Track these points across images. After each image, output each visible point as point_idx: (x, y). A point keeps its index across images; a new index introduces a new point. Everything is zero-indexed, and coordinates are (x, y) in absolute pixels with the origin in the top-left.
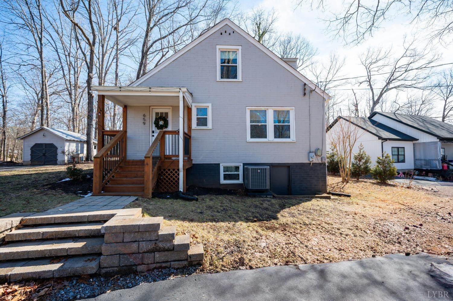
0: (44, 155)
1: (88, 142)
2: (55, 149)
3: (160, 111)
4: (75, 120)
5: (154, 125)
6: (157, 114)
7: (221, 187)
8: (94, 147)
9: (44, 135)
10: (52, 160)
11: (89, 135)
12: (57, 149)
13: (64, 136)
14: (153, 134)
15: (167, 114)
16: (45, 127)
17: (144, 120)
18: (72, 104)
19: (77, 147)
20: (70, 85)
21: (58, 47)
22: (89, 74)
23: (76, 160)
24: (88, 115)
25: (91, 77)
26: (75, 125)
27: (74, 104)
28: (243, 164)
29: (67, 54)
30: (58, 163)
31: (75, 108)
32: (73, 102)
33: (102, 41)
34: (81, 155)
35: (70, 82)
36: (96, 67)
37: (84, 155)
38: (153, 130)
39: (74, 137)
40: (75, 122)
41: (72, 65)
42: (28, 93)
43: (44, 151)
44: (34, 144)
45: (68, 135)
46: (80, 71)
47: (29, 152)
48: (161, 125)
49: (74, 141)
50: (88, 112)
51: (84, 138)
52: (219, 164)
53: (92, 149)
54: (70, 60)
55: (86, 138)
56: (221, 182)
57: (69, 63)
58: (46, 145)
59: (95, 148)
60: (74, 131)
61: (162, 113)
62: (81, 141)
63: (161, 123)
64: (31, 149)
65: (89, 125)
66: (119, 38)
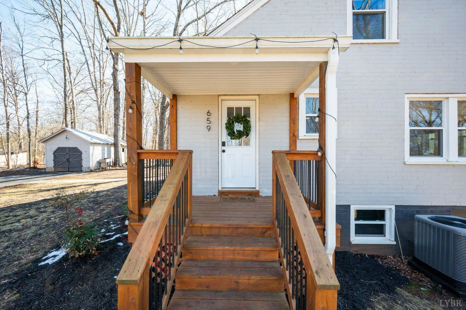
0: (68, 160)
1: (115, 145)
2: (79, 154)
3: (235, 104)
4: (102, 119)
5: (225, 132)
6: (230, 110)
7: (352, 250)
8: (122, 149)
9: (66, 138)
10: (76, 166)
11: (116, 136)
12: (82, 153)
13: (88, 139)
14: (224, 148)
15: (247, 110)
16: (69, 129)
17: (209, 122)
18: (98, 102)
19: (103, 150)
20: (96, 80)
21: (81, 37)
22: (114, 65)
23: (102, 165)
24: (115, 114)
25: (116, 70)
26: (102, 125)
27: (99, 102)
28: (396, 206)
29: (91, 45)
30: (83, 169)
31: (101, 106)
32: (99, 100)
33: (127, 31)
34: (108, 161)
35: (95, 78)
36: (122, 60)
37: (111, 161)
38: (223, 141)
39: (101, 140)
40: (102, 122)
41: (97, 58)
42: (57, 92)
43: (67, 157)
44: (57, 148)
45: (93, 137)
46: (106, 67)
47: (52, 157)
48: (239, 131)
49: (99, 144)
50: (115, 111)
51: (111, 140)
52: (349, 206)
53: (120, 153)
54: (94, 52)
55: (113, 140)
56: (351, 240)
57: (93, 55)
58: (69, 148)
59: (123, 151)
60: (101, 132)
61: (239, 109)
62: (107, 144)
63: (238, 127)
64: (53, 154)
65: (116, 125)
66: (146, 28)
